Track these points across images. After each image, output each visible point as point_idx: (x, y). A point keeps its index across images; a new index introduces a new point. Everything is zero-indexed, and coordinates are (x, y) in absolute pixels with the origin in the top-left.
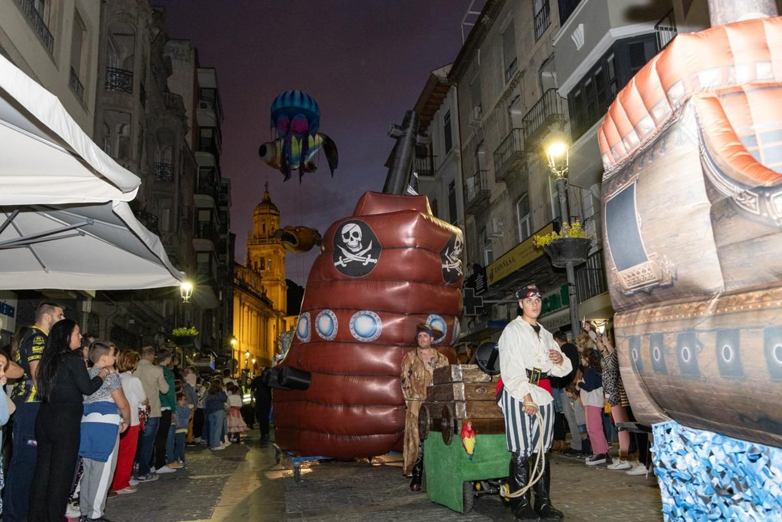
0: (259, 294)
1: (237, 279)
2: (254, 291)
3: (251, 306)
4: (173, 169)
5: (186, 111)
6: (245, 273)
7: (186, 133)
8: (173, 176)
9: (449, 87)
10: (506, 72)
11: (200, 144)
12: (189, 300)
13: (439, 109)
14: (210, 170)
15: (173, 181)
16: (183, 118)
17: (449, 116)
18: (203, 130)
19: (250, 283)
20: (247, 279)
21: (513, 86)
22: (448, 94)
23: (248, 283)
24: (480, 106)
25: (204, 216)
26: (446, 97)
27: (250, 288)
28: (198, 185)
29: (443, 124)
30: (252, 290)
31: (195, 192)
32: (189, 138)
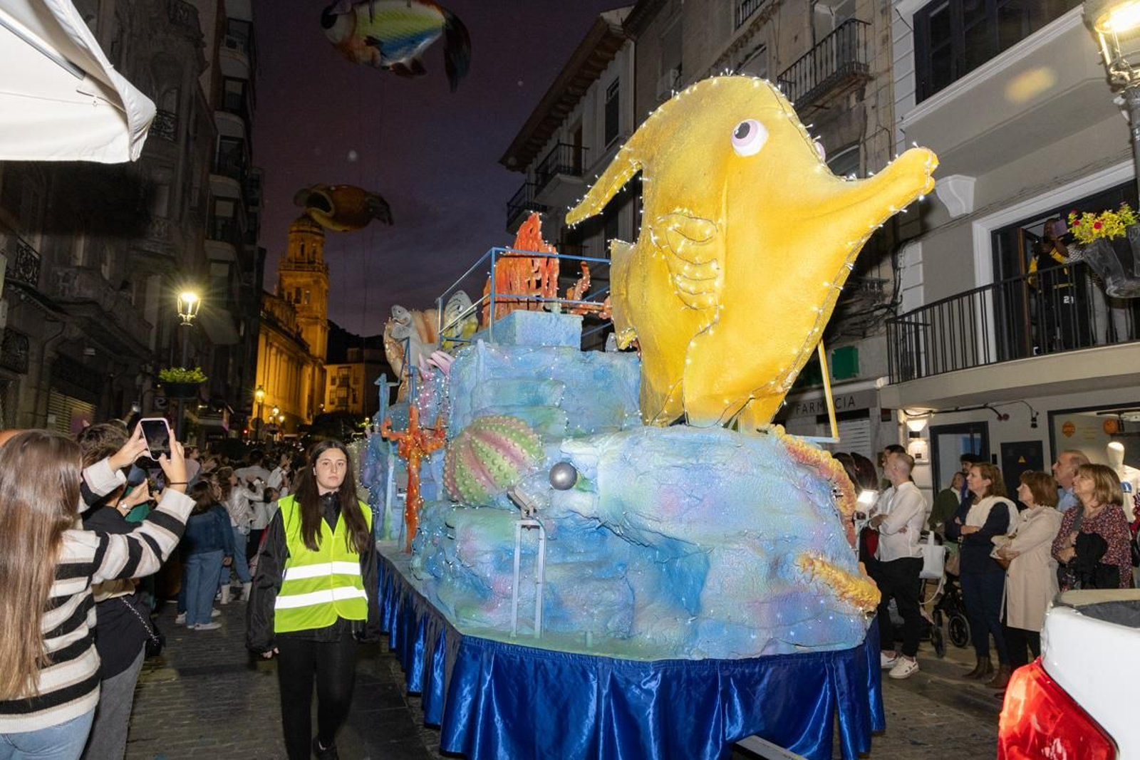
0: (292, 333)
1: (264, 311)
2: (286, 329)
3: (281, 348)
4: (177, 121)
5: (203, 36)
6: (275, 304)
7: (201, 72)
8: (176, 132)
9: (624, 40)
10: (737, 11)
11: (223, 101)
12: (192, 320)
13: (599, 78)
14: (236, 143)
15: (176, 140)
16: (198, 43)
17: (617, 85)
18: (228, 82)
19: (280, 318)
20: (277, 313)
21: (756, 26)
22: (619, 54)
23: (278, 319)
24: (680, 68)
25: (225, 210)
26: (613, 59)
27: (280, 324)
28: (217, 160)
29: (603, 100)
30: (283, 327)
31: (212, 171)
32: (206, 81)
